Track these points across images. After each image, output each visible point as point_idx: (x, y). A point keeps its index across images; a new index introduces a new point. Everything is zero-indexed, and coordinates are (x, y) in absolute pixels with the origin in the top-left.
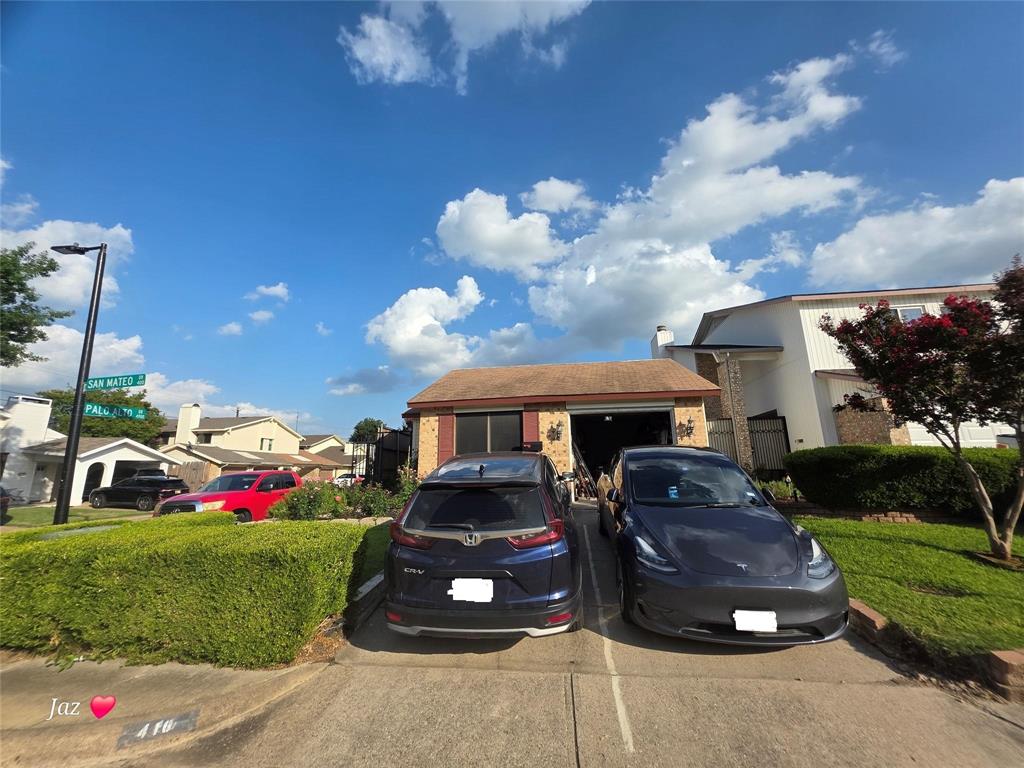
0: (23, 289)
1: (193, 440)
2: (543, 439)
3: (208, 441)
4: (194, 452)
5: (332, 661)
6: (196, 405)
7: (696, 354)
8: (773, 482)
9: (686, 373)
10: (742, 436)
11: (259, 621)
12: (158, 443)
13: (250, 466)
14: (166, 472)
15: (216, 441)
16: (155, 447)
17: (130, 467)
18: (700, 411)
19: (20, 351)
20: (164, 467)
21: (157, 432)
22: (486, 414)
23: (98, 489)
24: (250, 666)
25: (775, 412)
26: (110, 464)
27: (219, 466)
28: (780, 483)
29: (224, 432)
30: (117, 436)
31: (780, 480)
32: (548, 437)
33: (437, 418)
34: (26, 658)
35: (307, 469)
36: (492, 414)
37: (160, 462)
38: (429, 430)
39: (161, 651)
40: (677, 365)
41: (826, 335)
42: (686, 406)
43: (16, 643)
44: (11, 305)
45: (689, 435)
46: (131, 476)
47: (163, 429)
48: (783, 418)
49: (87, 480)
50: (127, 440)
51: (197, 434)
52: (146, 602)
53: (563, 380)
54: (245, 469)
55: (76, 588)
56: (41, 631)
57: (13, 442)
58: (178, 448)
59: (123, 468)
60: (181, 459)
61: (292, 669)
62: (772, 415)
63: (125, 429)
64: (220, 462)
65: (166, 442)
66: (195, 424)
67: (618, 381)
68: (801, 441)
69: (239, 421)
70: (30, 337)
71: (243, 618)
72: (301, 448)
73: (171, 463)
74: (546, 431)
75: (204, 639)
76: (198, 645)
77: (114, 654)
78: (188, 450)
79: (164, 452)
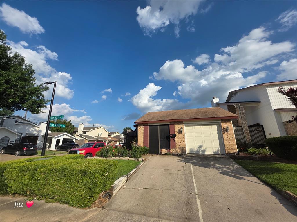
0: (41, 95)
1: (82, 133)
2: (176, 133)
3: (85, 133)
4: (82, 136)
5: (103, 208)
6: (83, 124)
7: (228, 105)
8: (261, 149)
9: (225, 111)
10: (247, 132)
11: (81, 192)
12: (73, 134)
13: (96, 140)
14: (75, 142)
15: (87, 133)
16: (73, 135)
17: (67, 140)
18: (231, 124)
19: (40, 110)
20: (74, 140)
21: (73, 131)
22: (158, 125)
23: (58, 146)
24: (78, 207)
25: (259, 124)
26: (61, 139)
27: (88, 140)
28: (263, 149)
29: (89, 131)
30: (64, 132)
31: (263, 148)
32: (178, 132)
33: (143, 127)
34: (22, 197)
35: (110, 141)
36: (160, 125)
37: (73, 139)
38: (141, 130)
39: (54, 199)
40: (221, 108)
41: (281, 94)
42: (225, 122)
43: (18, 192)
44: (39, 99)
45: (227, 132)
46: (66, 142)
47: (75, 130)
48: (262, 126)
49: (56, 143)
50: (65, 133)
51: (83, 131)
52: (50, 183)
53: (182, 115)
54: (94, 141)
55: (33, 177)
56: (25, 189)
57: (40, 134)
58: (78, 135)
59: (65, 141)
60: (78, 138)
61: (90, 210)
62: (258, 125)
63: (66, 130)
64: (88, 139)
65: (75, 134)
66: (82, 129)
67: (200, 114)
68: (270, 134)
69: (94, 128)
70: (43, 107)
71: (76, 191)
72: (109, 135)
73: (76, 139)
74: (177, 131)
75: (65, 197)
76: (64, 199)
77: (43, 198)
78: (80, 136)
79: (74, 137)
